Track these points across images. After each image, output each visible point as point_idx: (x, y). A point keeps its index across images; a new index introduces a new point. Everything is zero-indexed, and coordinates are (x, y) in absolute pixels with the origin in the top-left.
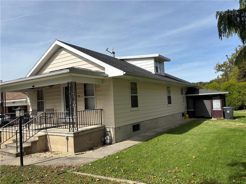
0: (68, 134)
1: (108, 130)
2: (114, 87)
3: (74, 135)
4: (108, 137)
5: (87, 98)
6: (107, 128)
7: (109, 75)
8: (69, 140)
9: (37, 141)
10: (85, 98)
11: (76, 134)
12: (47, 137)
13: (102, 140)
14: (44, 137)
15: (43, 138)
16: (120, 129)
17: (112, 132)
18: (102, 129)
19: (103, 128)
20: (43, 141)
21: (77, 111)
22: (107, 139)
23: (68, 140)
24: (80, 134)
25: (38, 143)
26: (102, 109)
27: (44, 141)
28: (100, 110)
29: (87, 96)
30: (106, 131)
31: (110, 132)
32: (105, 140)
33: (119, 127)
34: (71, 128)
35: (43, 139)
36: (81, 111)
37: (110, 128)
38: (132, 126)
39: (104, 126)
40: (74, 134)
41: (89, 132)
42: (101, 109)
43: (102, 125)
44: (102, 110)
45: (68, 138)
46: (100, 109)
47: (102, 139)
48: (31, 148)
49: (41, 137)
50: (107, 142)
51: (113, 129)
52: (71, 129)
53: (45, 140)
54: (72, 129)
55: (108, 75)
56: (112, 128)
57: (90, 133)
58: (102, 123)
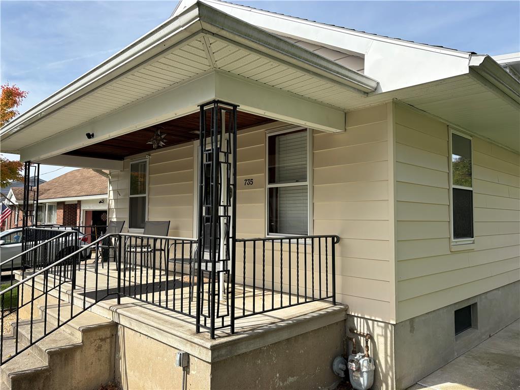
0: (189, 344)
1: (360, 326)
2: (397, 142)
3: (216, 354)
4: (364, 363)
5: (277, 188)
6: (357, 317)
7: (381, 84)
8: (192, 372)
9: (75, 348)
10: (271, 190)
11: (223, 352)
12: (117, 331)
13: (335, 368)
14: (108, 333)
15: (102, 334)
16: (412, 329)
17: (380, 342)
18: (337, 323)
19: (341, 317)
20: (100, 347)
21: (235, 241)
22: (359, 369)
23: (186, 368)
24: (243, 349)
25: (78, 356)
26: (337, 237)
27: (106, 346)
28: (329, 239)
29: (280, 182)
30: (352, 330)
31: (370, 337)
32: (347, 371)
33: (412, 320)
34: (205, 317)
35: (102, 340)
36: (254, 241)
37: (370, 322)
38: (453, 312)
39: (346, 310)
40: (214, 349)
41: (285, 335)
42: (333, 237)
43: (334, 303)
44: (337, 242)
45: (188, 362)
46: (330, 236)
47: (336, 363)
48: (48, 378)
49: (94, 333)
50: (359, 380)
51: (386, 328)
52: (202, 318)
53: (111, 342)
54: (209, 321)
55: (378, 83)
56: (383, 324)
57: (288, 340)
58: (334, 296)
